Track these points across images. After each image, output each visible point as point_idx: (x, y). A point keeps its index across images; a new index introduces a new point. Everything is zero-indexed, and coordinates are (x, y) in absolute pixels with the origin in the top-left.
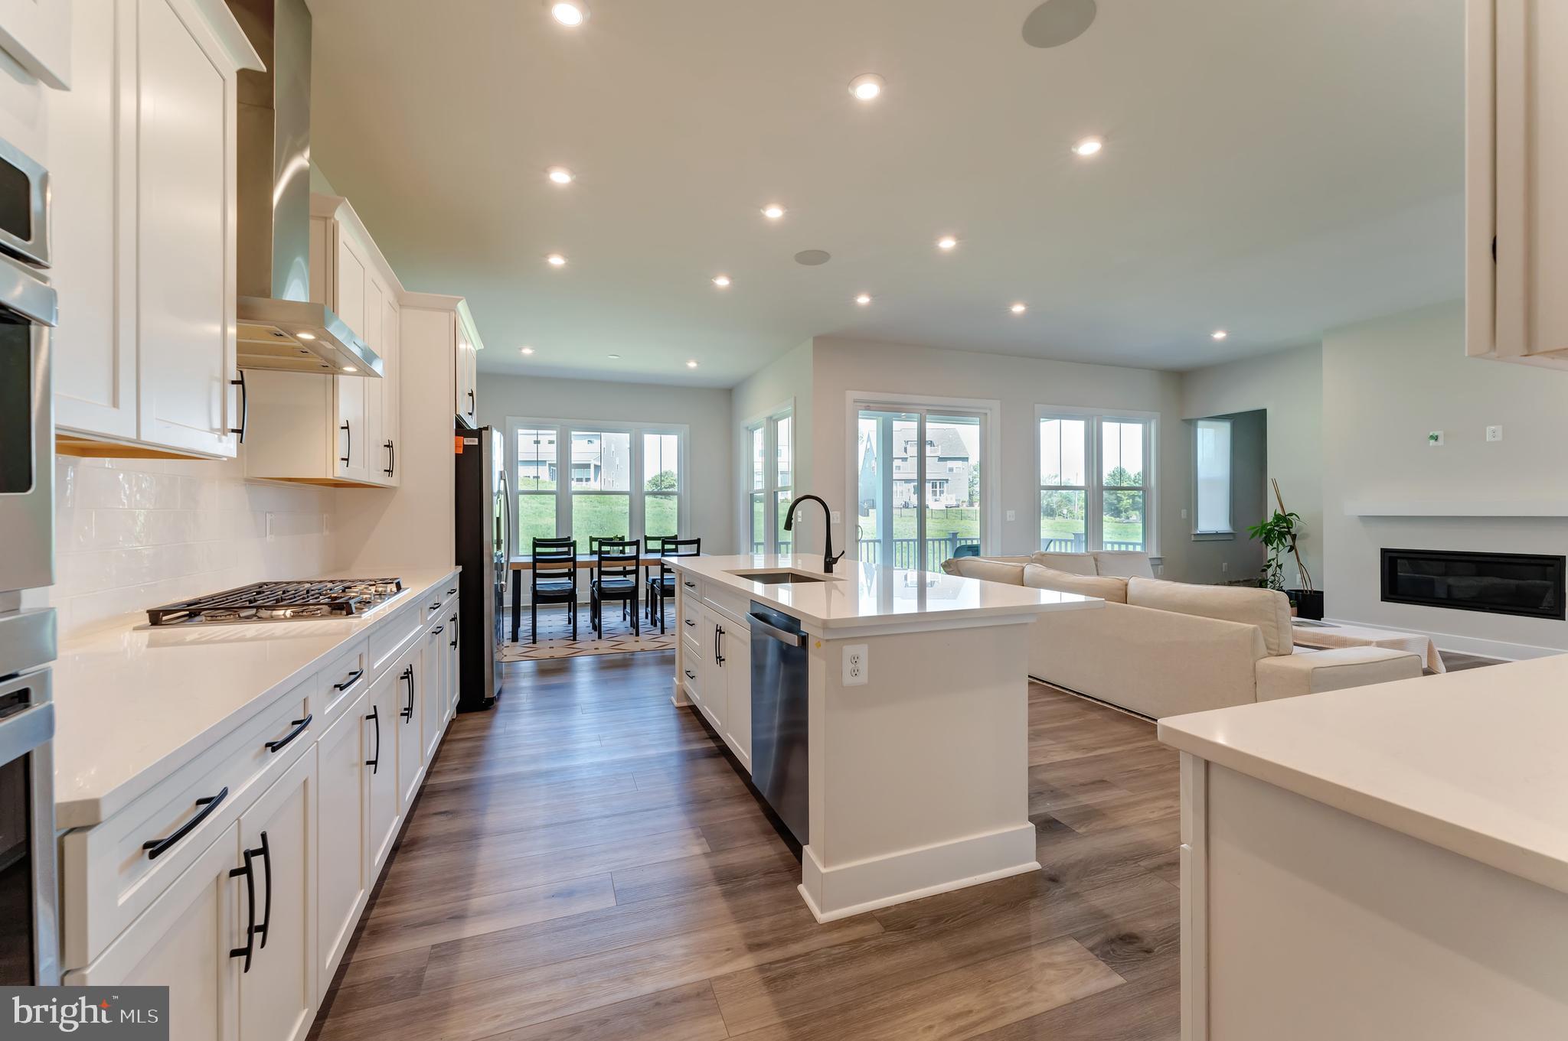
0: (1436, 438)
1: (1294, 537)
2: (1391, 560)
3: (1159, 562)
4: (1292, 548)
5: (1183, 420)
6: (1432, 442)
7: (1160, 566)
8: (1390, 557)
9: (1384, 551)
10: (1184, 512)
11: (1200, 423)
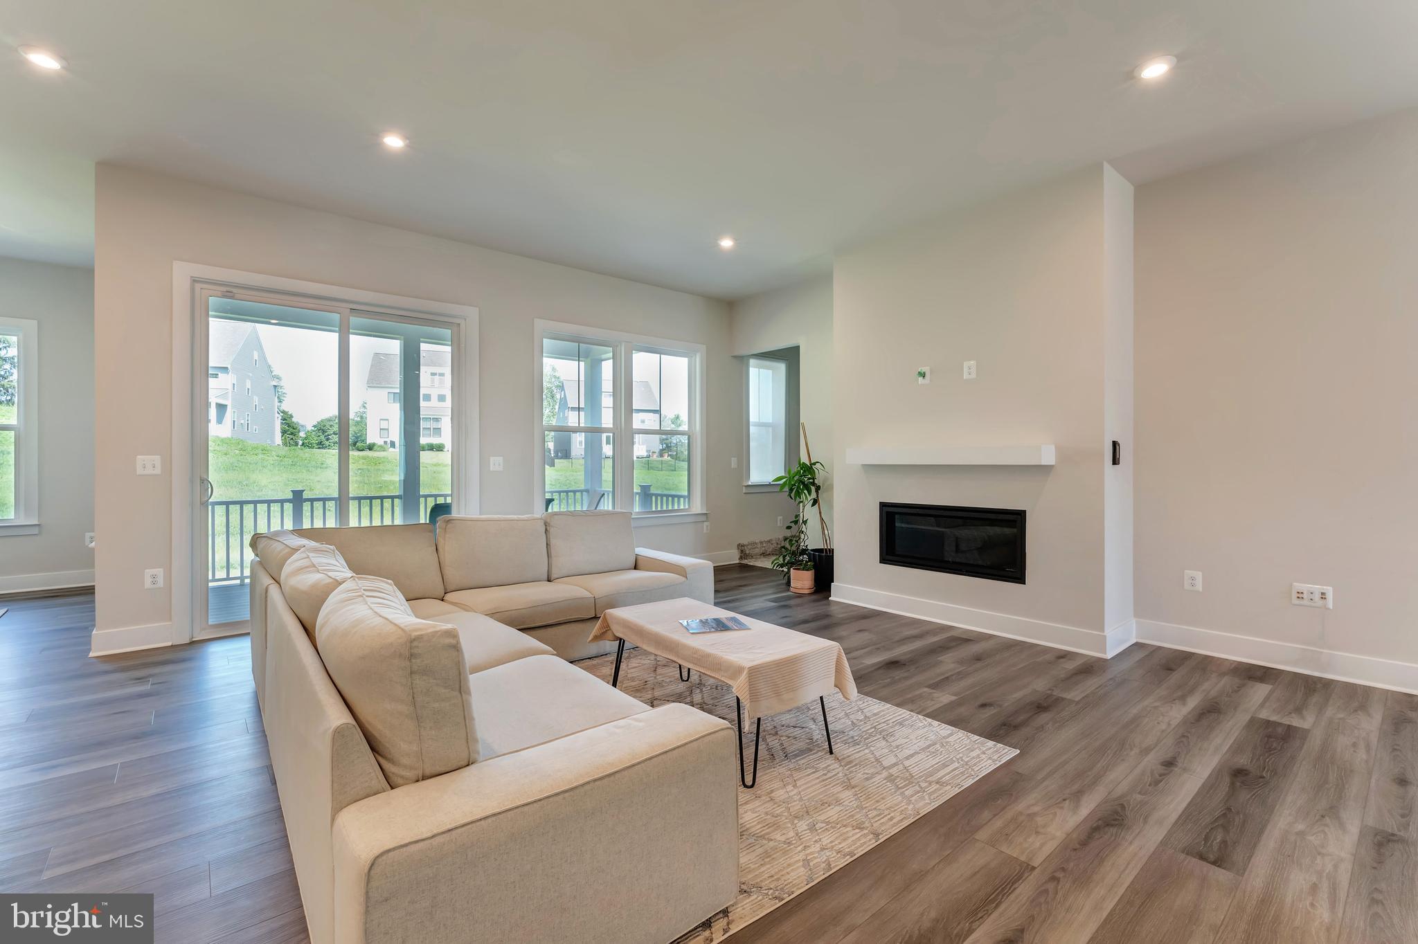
0: (923, 375)
1: (818, 488)
2: (891, 515)
3: (704, 518)
4: (815, 502)
5: (735, 357)
6: (921, 379)
7: (706, 524)
8: (887, 512)
9: (883, 505)
10: (734, 461)
11: (752, 362)
